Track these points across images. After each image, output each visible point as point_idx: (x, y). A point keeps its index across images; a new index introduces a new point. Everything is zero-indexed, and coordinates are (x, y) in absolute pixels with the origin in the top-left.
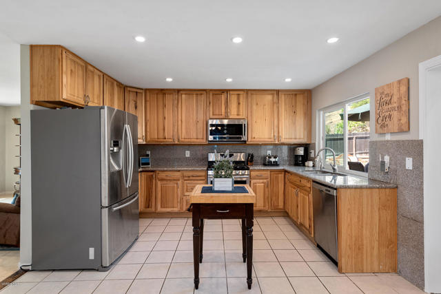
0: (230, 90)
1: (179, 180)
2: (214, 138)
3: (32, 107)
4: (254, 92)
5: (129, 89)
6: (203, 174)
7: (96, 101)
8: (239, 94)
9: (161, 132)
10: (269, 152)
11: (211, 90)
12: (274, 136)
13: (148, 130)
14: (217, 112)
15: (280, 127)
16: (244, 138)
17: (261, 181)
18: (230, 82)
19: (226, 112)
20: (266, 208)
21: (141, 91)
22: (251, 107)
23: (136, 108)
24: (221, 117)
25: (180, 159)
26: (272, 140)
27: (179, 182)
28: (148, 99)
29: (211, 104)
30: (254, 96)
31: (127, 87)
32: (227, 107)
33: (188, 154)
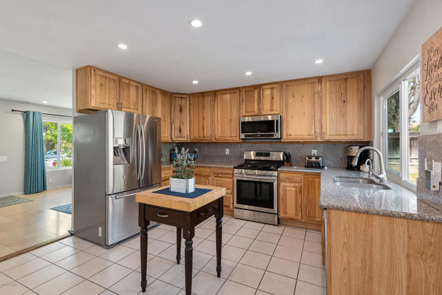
0: (262, 85)
1: (210, 176)
2: (246, 136)
3: (77, 114)
4: (290, 83)
5: (174, 95)
6: (231, 172)
7: (132, 107)
8: (272, 88)
9: (201, 131)
10: (314, 152)
11: (244, 87)
12: (315, 132)
13: (192, 130)
14: (250, 109)
15: (324, 122)
16: (277, 135)
17: (293, 184)
18: (250, 76)
19: (259, 109)
20: (299, 217)
21: (185, 96)
22: (287, 101)
23: (181, 111)
24: (253, 114)
25: (221, 156)
26: (313, 137)
27: (210, 178)
28: (191, 102)
29: (244, 101)
30: (290, 87)
31: (173, 93)
32: (259, 103)
33: (227, 152)
